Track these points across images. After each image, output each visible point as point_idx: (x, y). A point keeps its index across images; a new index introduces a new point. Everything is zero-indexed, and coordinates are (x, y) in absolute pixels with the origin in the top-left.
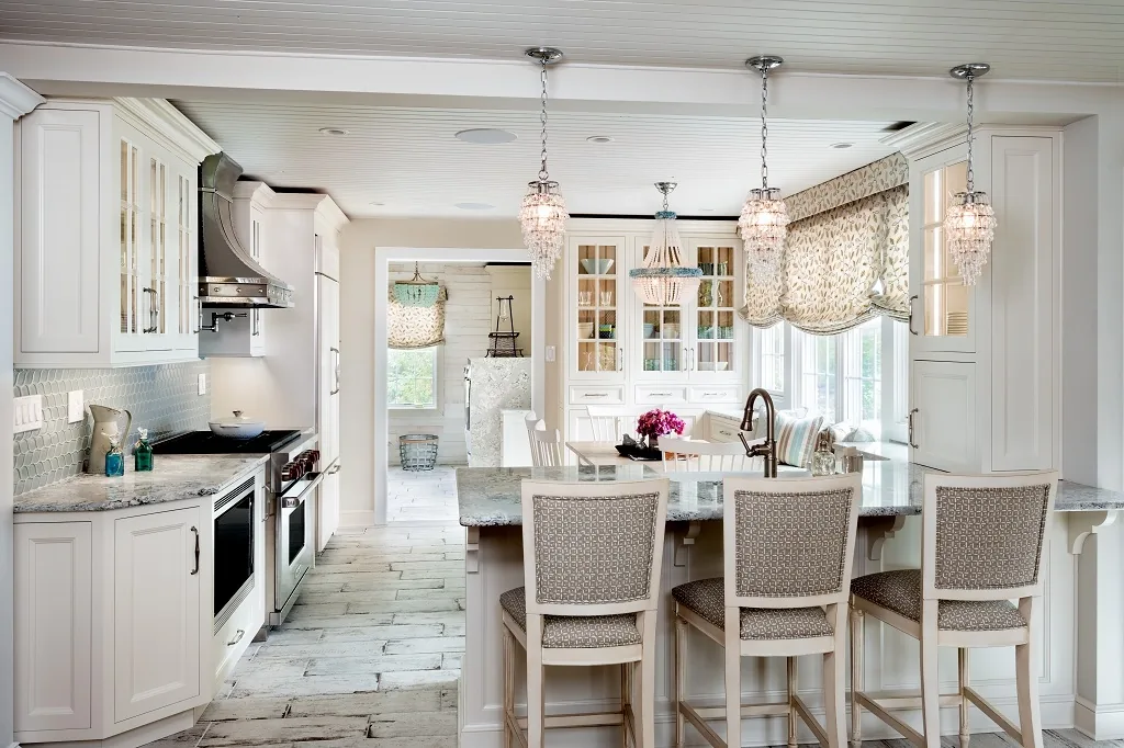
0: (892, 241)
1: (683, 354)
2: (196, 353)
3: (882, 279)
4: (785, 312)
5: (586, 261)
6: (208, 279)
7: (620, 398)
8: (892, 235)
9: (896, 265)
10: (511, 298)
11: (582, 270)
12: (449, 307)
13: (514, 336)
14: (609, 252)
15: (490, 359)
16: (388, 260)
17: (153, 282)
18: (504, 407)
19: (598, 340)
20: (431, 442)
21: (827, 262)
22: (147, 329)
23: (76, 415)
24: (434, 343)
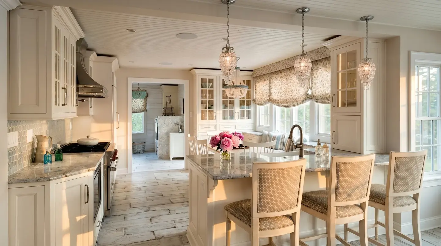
0: (315, 77)
1: (235, 114)
2: (76, 114)
3: (311, 89)
4: (270, 100)
5: (203, 84)
6: (79, 86)
7: (215, 129)
8: (315, 75)
9: (317, 85)
10: (170, 96)
11: (202, 87)
12: (148, 99)
13: (172, 109)
14: (211, 81)
15: (164, 116)
16: (132, 82)
17: (65, 85)
18: (170, 132)
19: (207, 110)
20: (143, 144)
21: (288, 84)
22: (63, 104)
23: (30, 140)
24: (143, 111)
